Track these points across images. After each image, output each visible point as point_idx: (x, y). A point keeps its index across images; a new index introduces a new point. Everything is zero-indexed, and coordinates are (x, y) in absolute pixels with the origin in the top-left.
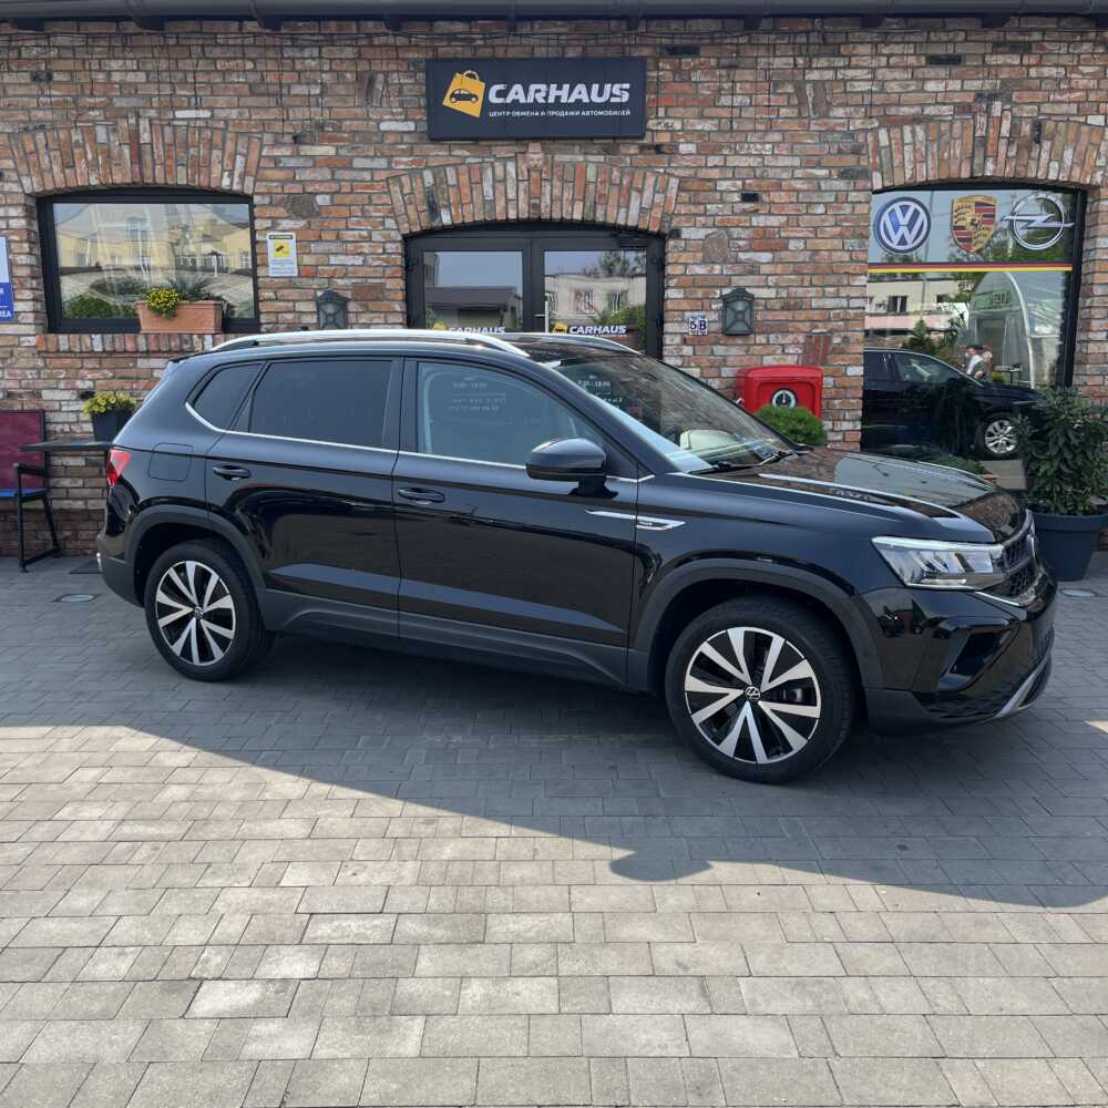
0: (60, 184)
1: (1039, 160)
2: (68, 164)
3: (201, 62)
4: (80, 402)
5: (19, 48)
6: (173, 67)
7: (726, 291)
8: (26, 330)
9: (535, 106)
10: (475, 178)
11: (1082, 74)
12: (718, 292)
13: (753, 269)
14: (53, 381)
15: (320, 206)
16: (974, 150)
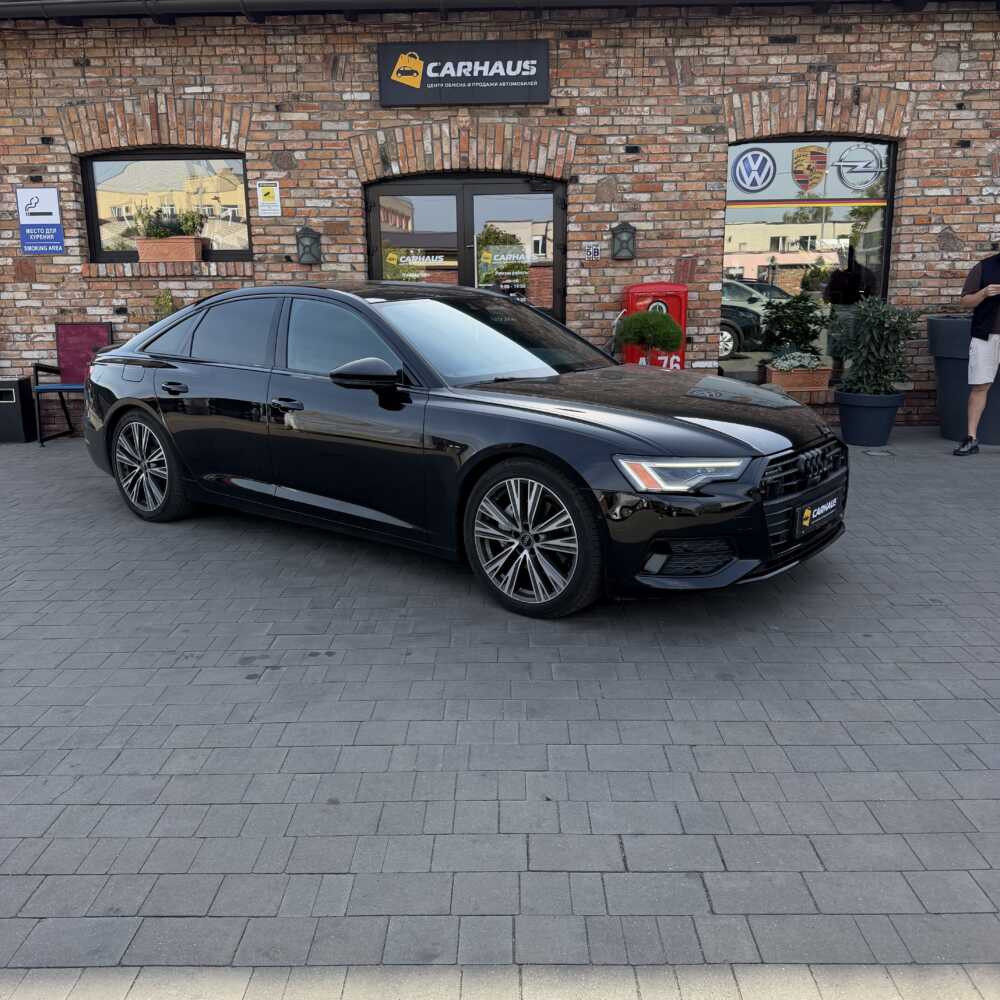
0: (98, 146)
1: (858, 118)
2: (104, 131)
3: (204, 48)
4: (116, 316)
5: (63, 40)
6: (181, 50)
7: (615, 225)
8: (73, 260)
9: (463, 78)
10: (418, 136)
11: (893, 50)
12: (608, 225)
13: (635, 207)
14: (93, 300)
15: (297, 160)
16: (807, 110)
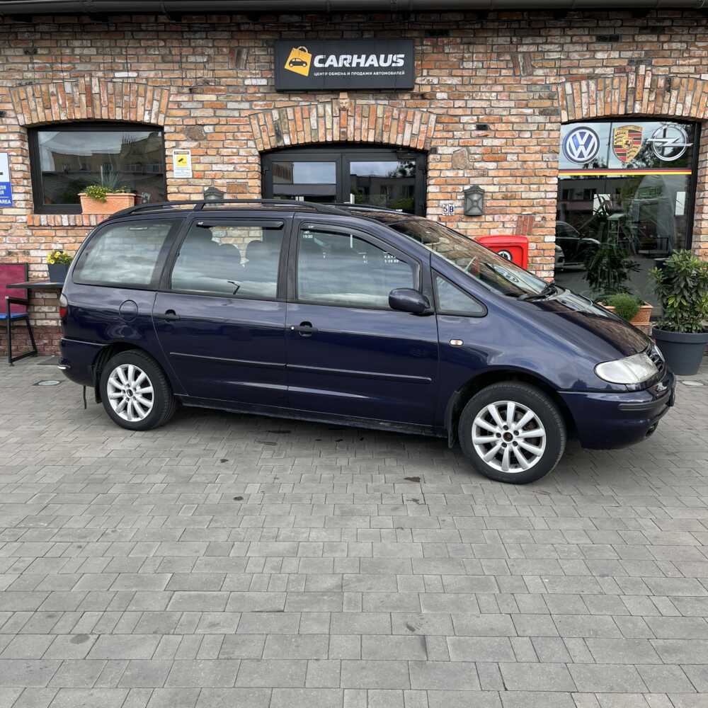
0: (42, 119)
1: (669, 103)
2: (47, 107)
3: (132, 43)
5: (16, 33)
6: (113, 42)
7: (467, 187)
8: (20, 212)
9: (344, 69)
10: (304, 117)
11: (699, 48)
12: (461, 187)
13: (484, 174)
14: (36, 244)
15: (206, 133)
16: (627, 96)
